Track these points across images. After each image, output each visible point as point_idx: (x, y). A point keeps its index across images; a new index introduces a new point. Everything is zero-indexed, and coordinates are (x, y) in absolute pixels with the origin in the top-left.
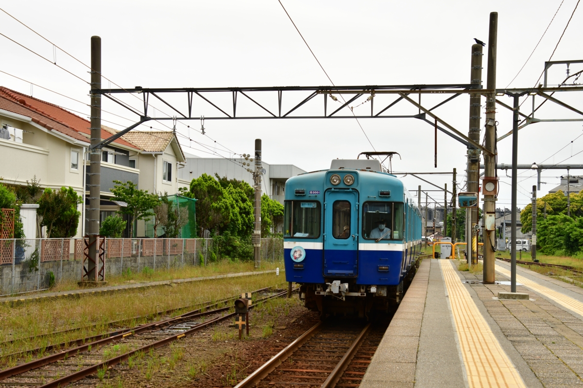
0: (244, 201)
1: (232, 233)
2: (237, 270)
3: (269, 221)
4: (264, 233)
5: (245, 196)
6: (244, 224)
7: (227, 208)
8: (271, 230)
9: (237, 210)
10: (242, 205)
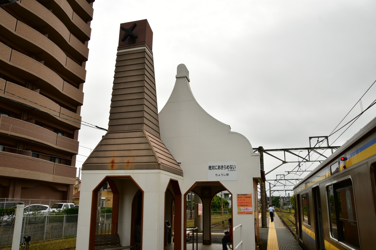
0: (218, 200)
1: (216, 208)
2: (218, 216)
3: (224, 204)
4: (223, 207)
5: (219, 199)
6: (219, 205)
7: (215, 202)
8: (225, 207)
9: (217, 202)
10: (218, 201)
